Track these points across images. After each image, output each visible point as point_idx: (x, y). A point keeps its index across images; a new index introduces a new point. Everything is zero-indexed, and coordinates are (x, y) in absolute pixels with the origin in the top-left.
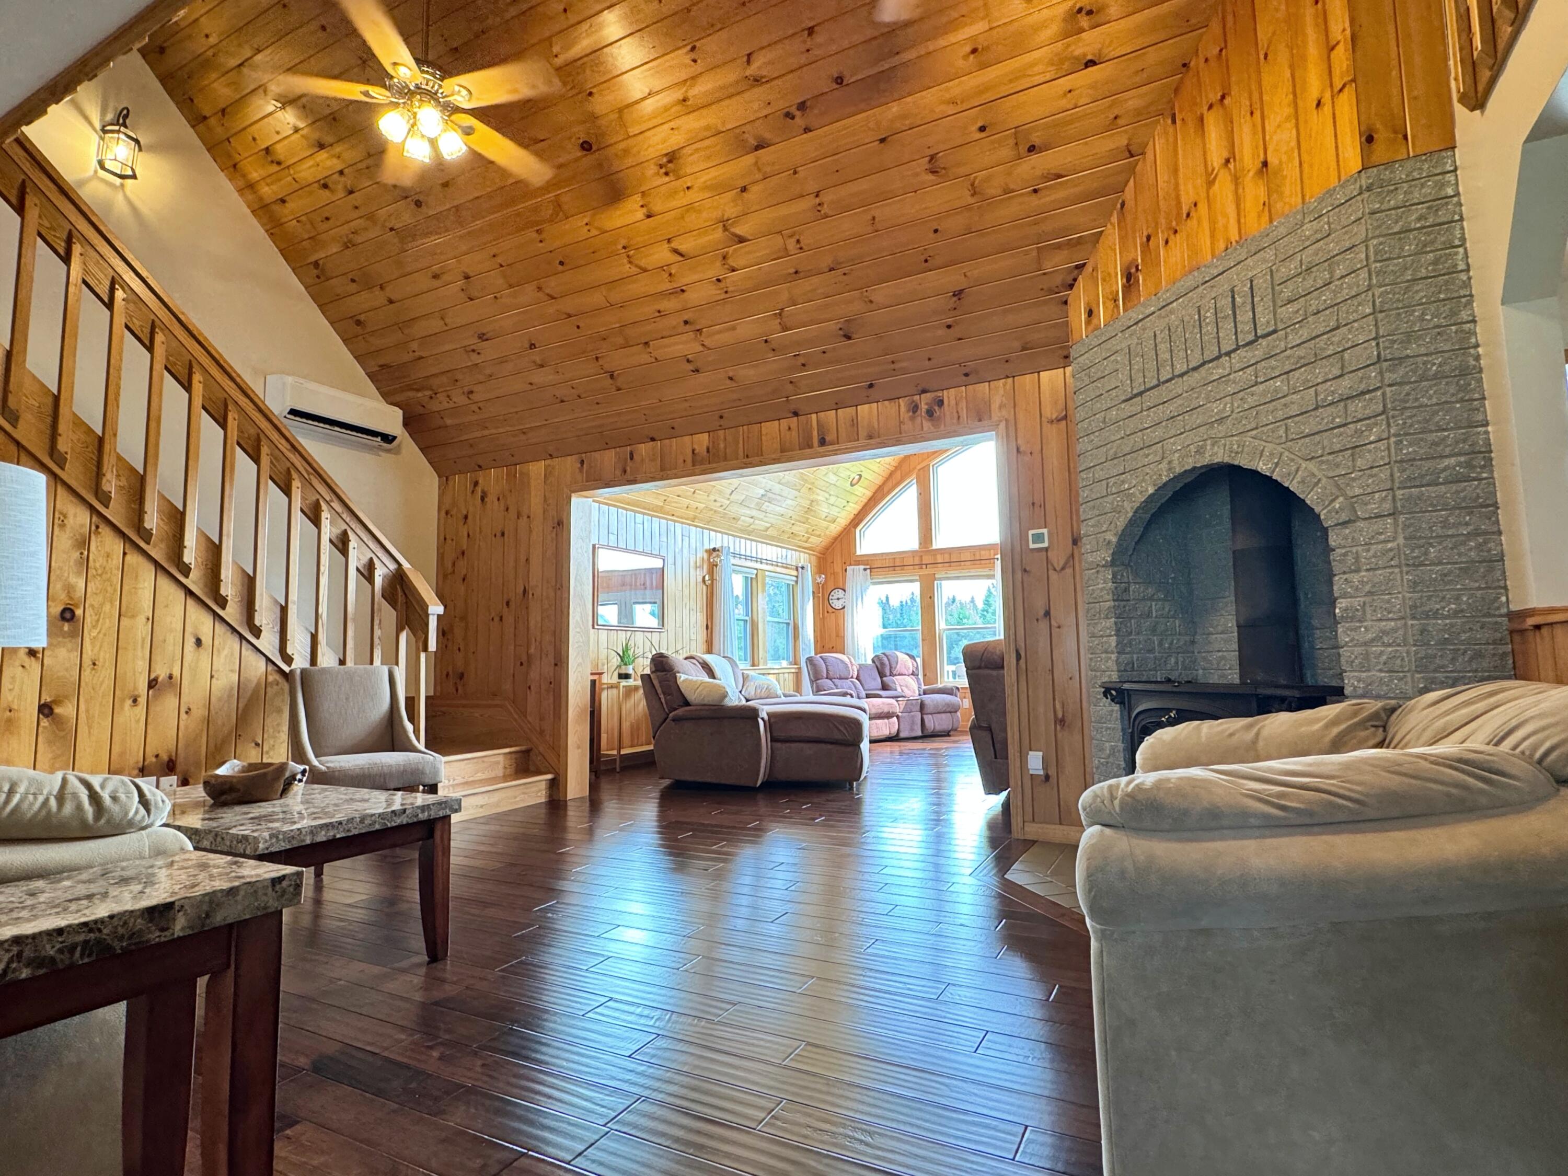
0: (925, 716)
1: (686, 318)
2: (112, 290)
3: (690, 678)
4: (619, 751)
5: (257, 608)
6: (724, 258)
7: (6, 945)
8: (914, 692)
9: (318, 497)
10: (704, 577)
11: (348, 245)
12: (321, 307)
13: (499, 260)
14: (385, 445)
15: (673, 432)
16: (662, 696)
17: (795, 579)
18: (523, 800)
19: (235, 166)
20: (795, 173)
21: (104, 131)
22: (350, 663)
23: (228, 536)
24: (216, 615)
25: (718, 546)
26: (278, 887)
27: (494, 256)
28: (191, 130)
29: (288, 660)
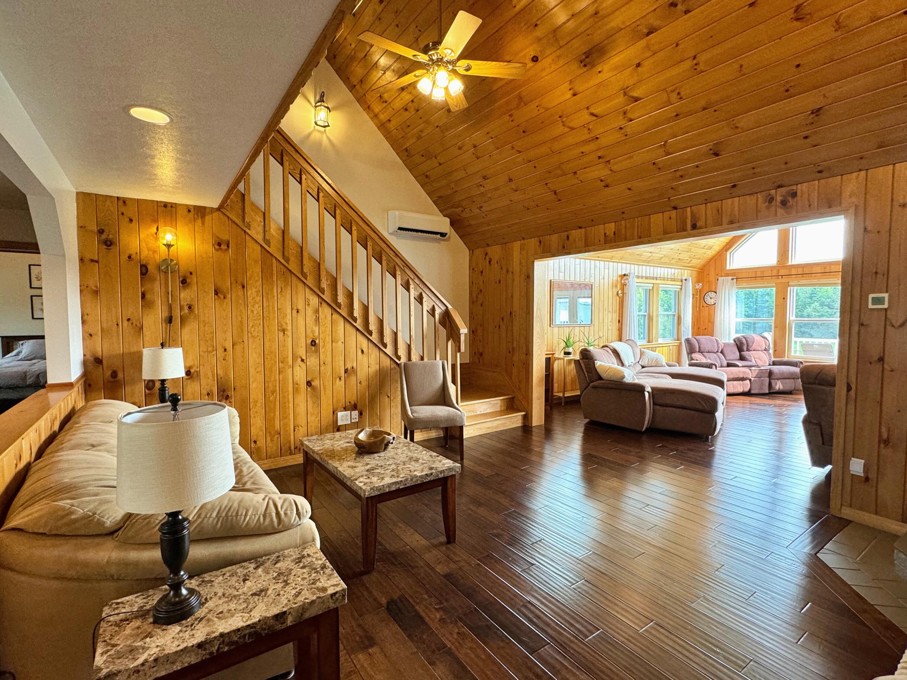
0: (772, 381)
1: (600, 154)
2: (318, 193)
3: (603, 363)
4: (564, 395)
5: (385, 335)
6: (625, 113)
7: (218, 638)
8: (765, 363)
9: (408, 277)
10: (618, 292)
11: (419, 138)
12: (410, 170)
13: (490, 135)
14: (443, 238)
15: (593, 222)
16: (586, 373)
17: (680, 287)
18: (509, 425)
19: (369, 107)
20: (677, 45)
21: (316, 107)
22: (426, 359)
23: (371, 302)
24: (368, 339)
25: (627, 273)
26: (334, 598)
27: (488, 133)
28: (350, 93)
29: (399, 358)
